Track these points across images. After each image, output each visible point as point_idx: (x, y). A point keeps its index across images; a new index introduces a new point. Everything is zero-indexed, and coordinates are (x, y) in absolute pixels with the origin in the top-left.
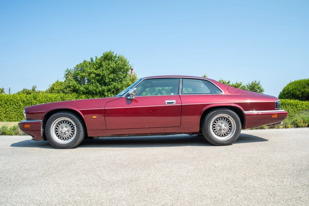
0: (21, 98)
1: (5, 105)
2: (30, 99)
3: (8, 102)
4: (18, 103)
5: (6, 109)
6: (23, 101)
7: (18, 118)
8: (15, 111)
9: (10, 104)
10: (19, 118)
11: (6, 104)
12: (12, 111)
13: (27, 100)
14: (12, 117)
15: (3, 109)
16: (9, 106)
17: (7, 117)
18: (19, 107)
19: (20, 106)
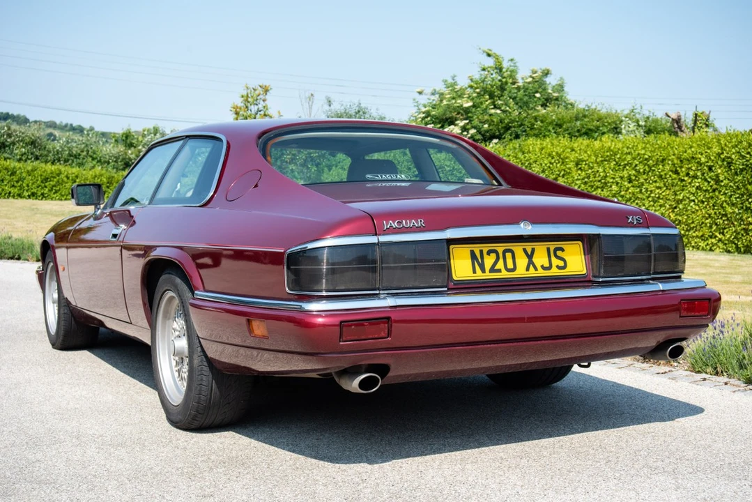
0: (722, 149)
1: (674, 176)
2: (749, 153)
3: (681, 167)
4: (710, 169)
5: (676, 195)
6: (728, 163)
7: (711, 227)
8: (703, 202)
9: (688, 174)
10: (714, 228)
11: (676, 172)
12: (694, 201)
13: (741, 156)
14: (693, 222)
15: (668, 192)
16: (684, 180)
17: (680, 221)
18: (715, 186)
19: (717, 181)
